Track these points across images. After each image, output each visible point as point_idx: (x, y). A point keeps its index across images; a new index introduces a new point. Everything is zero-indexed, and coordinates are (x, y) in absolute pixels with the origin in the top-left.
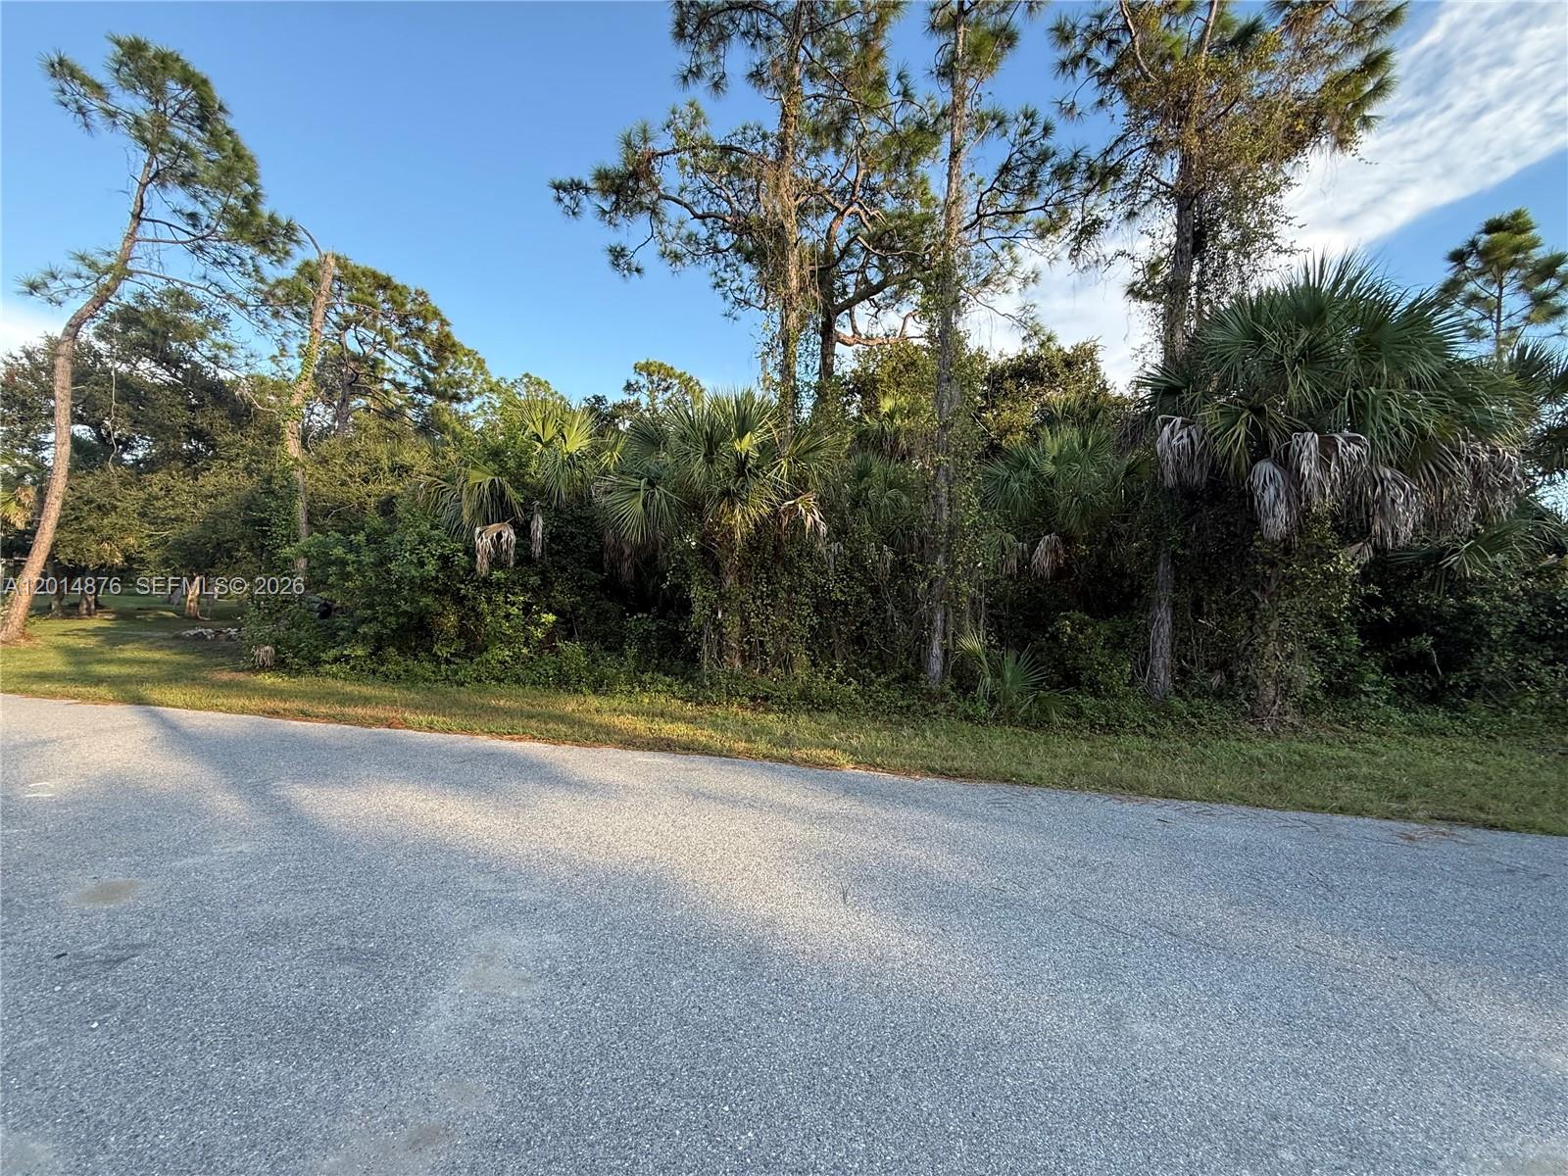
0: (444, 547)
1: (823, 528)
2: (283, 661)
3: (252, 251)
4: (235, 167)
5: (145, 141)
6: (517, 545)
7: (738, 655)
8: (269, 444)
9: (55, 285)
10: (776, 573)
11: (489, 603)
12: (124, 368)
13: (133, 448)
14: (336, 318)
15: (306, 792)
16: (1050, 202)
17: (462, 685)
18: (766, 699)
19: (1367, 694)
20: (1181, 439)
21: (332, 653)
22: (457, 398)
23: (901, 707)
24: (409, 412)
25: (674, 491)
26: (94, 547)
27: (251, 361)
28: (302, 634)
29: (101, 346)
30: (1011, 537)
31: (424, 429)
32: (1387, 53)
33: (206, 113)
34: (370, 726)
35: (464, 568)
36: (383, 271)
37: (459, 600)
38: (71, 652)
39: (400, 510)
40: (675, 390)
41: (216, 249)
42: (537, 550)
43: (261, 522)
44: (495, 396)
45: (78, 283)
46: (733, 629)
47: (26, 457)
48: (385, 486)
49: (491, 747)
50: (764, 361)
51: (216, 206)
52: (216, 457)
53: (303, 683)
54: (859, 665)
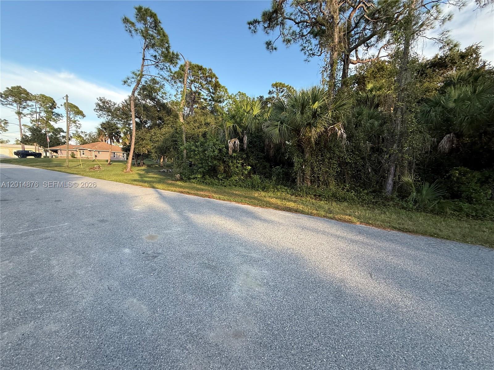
0: (220, 146)
1: (345, 136)
2: (182, 178)
3: (169, 64)
4: (164, 39)
5: (144, 37)
6: (240, 145)
7: (310, 181)
8: (176, 120)
9: (129, 81)
10: (324, 152)
11: (232, 163)
12: (144, 102)
13: (147, 123)
14: (189, 81)
15: (192, 215)
17: (225, 187)
18: (320, 196)
21: (193, 176)
22: (220, 102)
23: (373, 202)
24: (208, 107)
25: (289, 125)
26: (142, 149)
27: (170, 96)
28: (186, 171)
29: (139, 97)
30: (429, 136)
31: (212, 112)
33: (156, 24)
34: (204, 197)
35: (225, 153)
36: (200, 65)
37: (224, 162)
38: (140, 175)
39: (208, 136)
40: (285, 92)
41: (161, 65)
42: (245, 146)
43: (175, 141)
44: (230, 100)
45: (133, 80)
46: (308, 172)
47: (127, 127)
48: (203, 129)
49: (236, 206)
50: (323, 74)
51: (160, 52)
52: (165, 124)
53: (186, 184)
54: (355, 185)
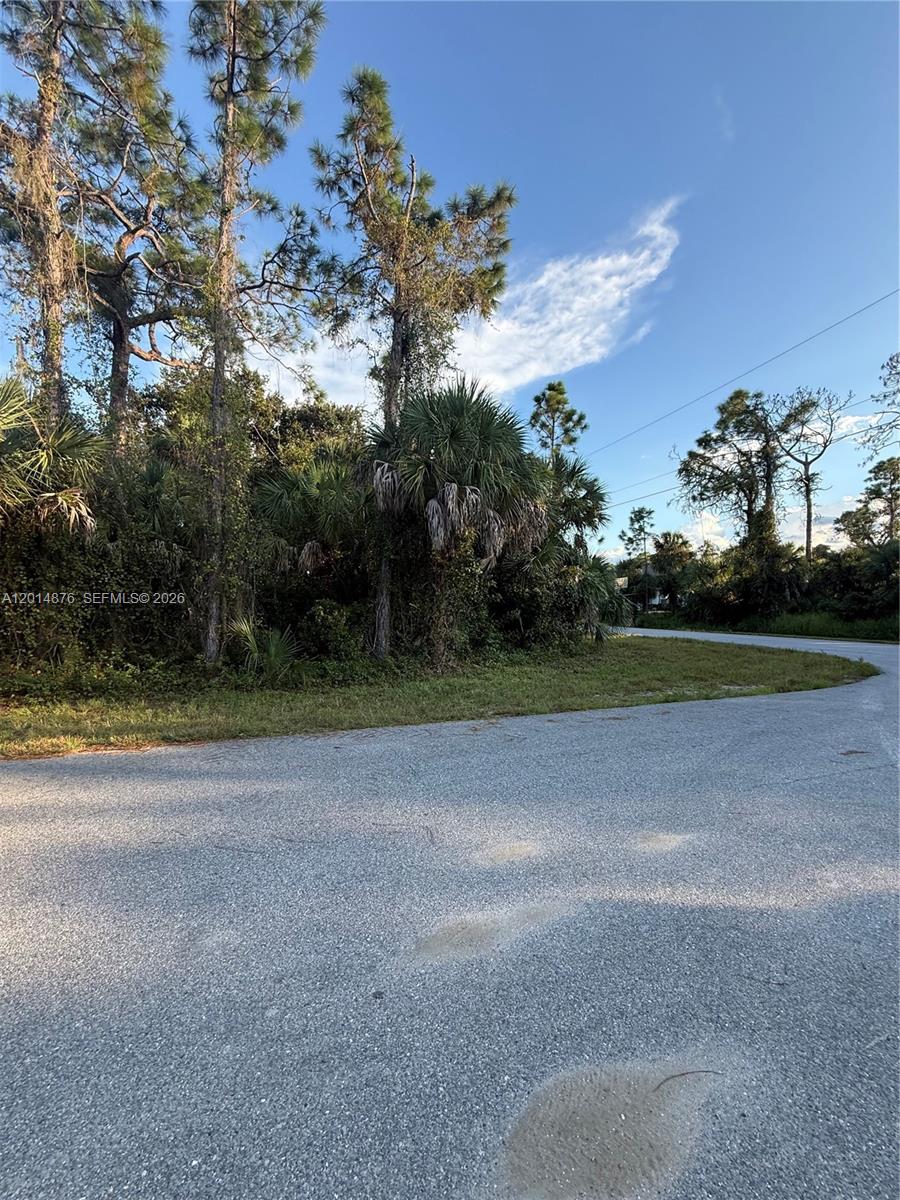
1: (91, 522)
16: (319, 289)
18: (24, 692)
19: (490, 645)
20: (387, 478)
30: (283, 542)
32: (503, 266)
54: (140, 650)
